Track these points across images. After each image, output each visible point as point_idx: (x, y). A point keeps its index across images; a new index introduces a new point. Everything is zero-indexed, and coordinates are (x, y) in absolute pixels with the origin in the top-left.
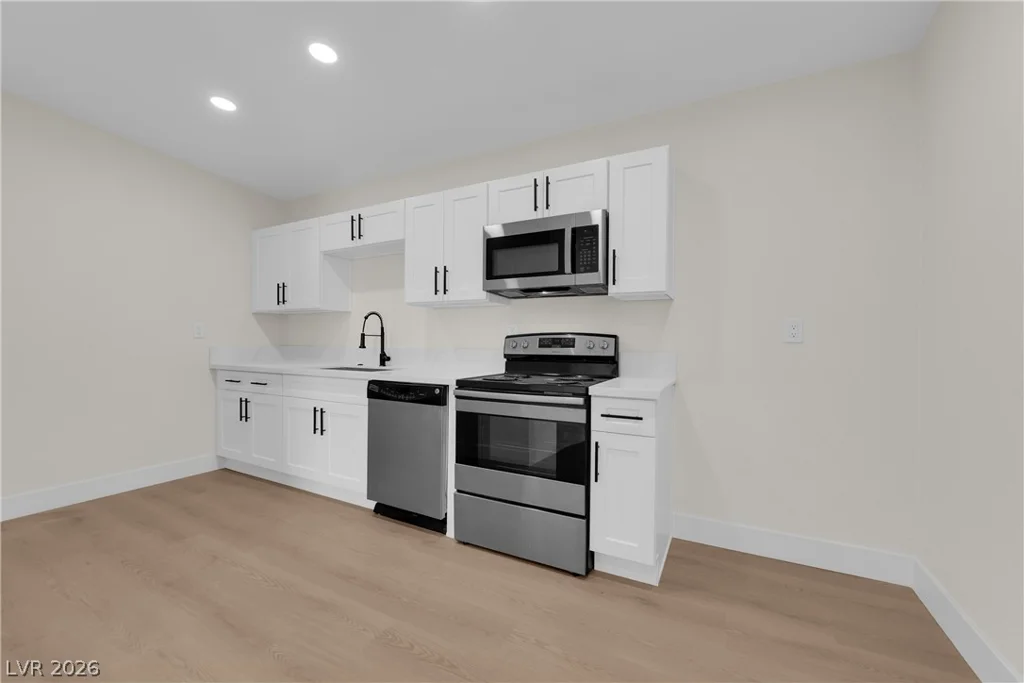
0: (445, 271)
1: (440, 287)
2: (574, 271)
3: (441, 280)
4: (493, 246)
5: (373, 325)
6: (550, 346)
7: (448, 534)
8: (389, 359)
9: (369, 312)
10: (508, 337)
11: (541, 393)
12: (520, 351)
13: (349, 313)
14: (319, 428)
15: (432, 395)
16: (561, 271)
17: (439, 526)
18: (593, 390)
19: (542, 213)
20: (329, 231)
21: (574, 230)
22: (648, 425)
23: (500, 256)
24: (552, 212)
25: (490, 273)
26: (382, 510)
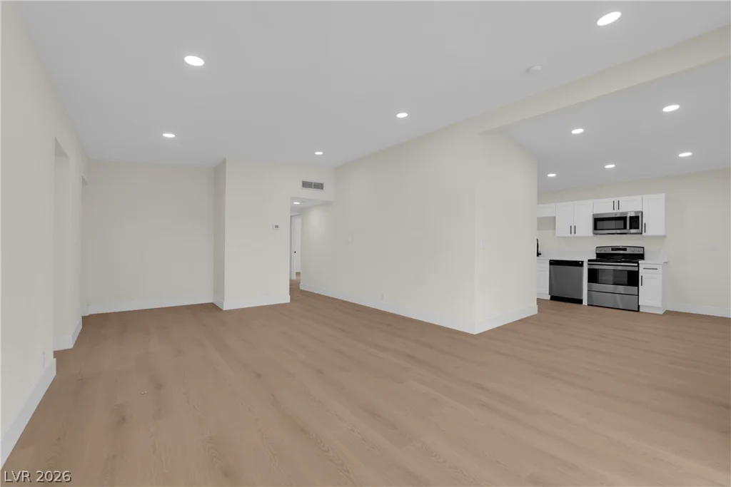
0: (575, 227)
1: (573, 232)
2: (631, 228)
3: (573, 230)
4: (597, 220)
6: (616, 250)
7: (584, 304)
10: (598, 247)
11: (620, 262)
12: (603, 252)
16: (625, 228)
17: (580, 302)
18: (640, 262)
19: (616, 211)
21: (630, 217)
22: (660, 271)
23: (599, 223)
24: (621, 210)
25: (595, 228)
26: (553, 298)
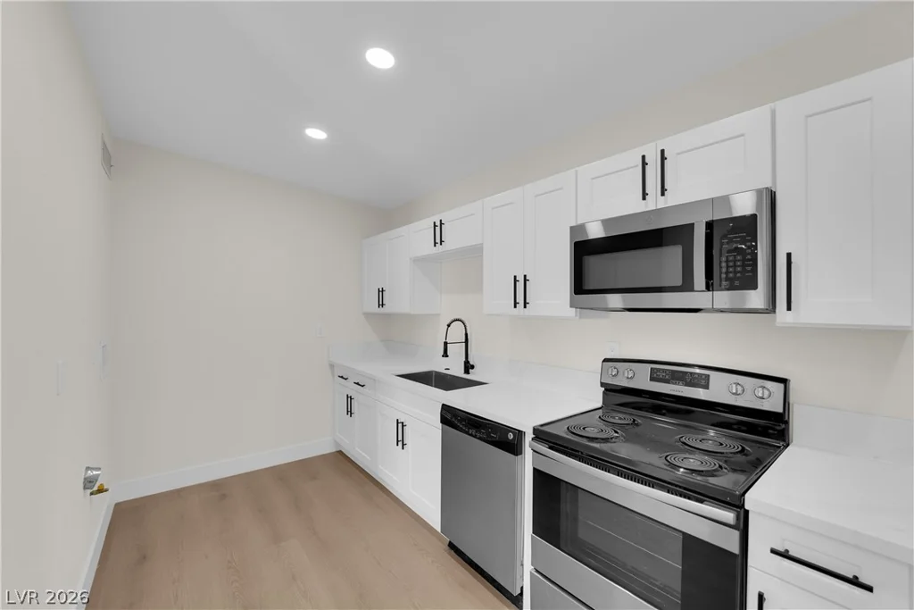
0: (525, 280)
1: (520, 299)
2: (711, 287)
3: (521, 291)
4: (583, 250)
5: (457, 333)
6: (667, 382)
8: (473, 367)
9: (453, 318)
10: (606, 360)
12: (622, 382)
13: (439, 315)
14: (401, 442)
15: (505, 440)
16: (687, 286)
17: (514, 599)
19: (655, 202)
20: (417, 237)
21: (707, 225)
23: (595, 263)
25: (579, 287)
